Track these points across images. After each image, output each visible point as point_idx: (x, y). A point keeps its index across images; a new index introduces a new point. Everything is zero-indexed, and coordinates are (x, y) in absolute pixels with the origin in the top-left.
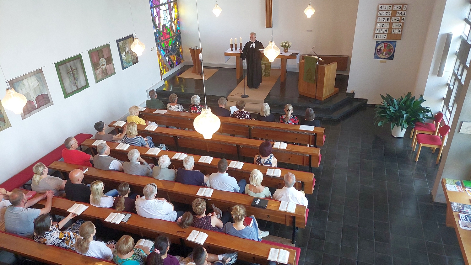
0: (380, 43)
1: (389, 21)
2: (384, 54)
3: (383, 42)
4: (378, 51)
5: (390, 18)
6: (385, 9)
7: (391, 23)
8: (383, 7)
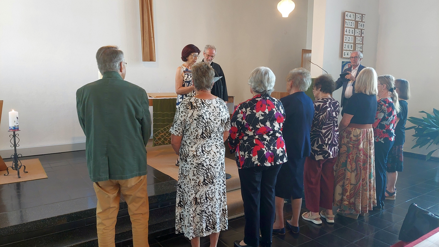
0: (345, 65)
1: (353, 34)
3: (347, 62)
5: (353, 30)
6: (350, 18)
7: (355, 37)
8: (349, 14)
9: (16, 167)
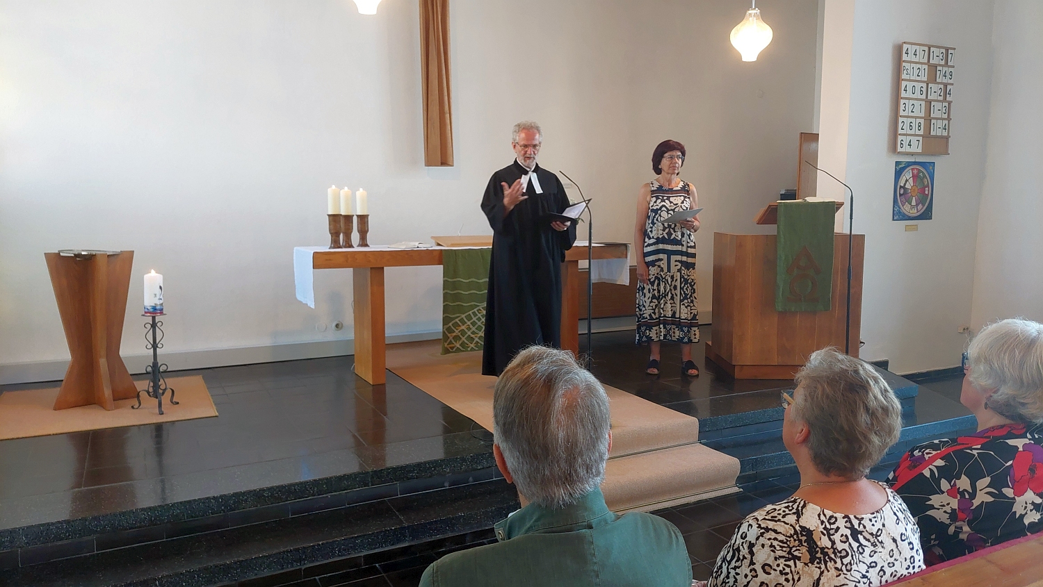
0: (903, 169)
2: (914, 203)
3: (909, 164)
4: (901, 195)
6: (914, 59)
7: (929, 103)
9: (156, 393)
